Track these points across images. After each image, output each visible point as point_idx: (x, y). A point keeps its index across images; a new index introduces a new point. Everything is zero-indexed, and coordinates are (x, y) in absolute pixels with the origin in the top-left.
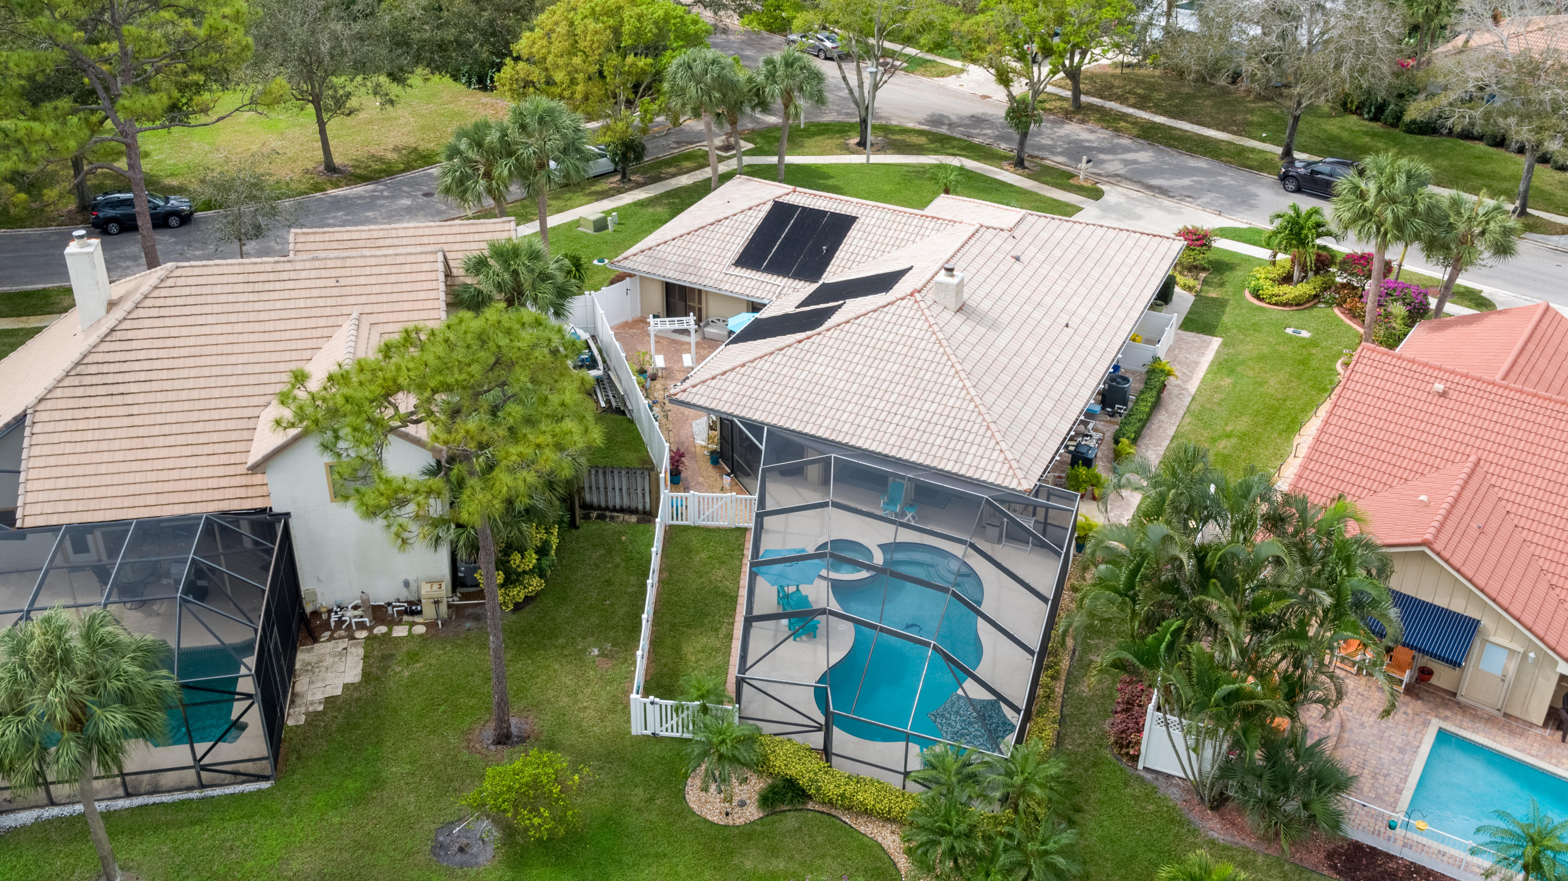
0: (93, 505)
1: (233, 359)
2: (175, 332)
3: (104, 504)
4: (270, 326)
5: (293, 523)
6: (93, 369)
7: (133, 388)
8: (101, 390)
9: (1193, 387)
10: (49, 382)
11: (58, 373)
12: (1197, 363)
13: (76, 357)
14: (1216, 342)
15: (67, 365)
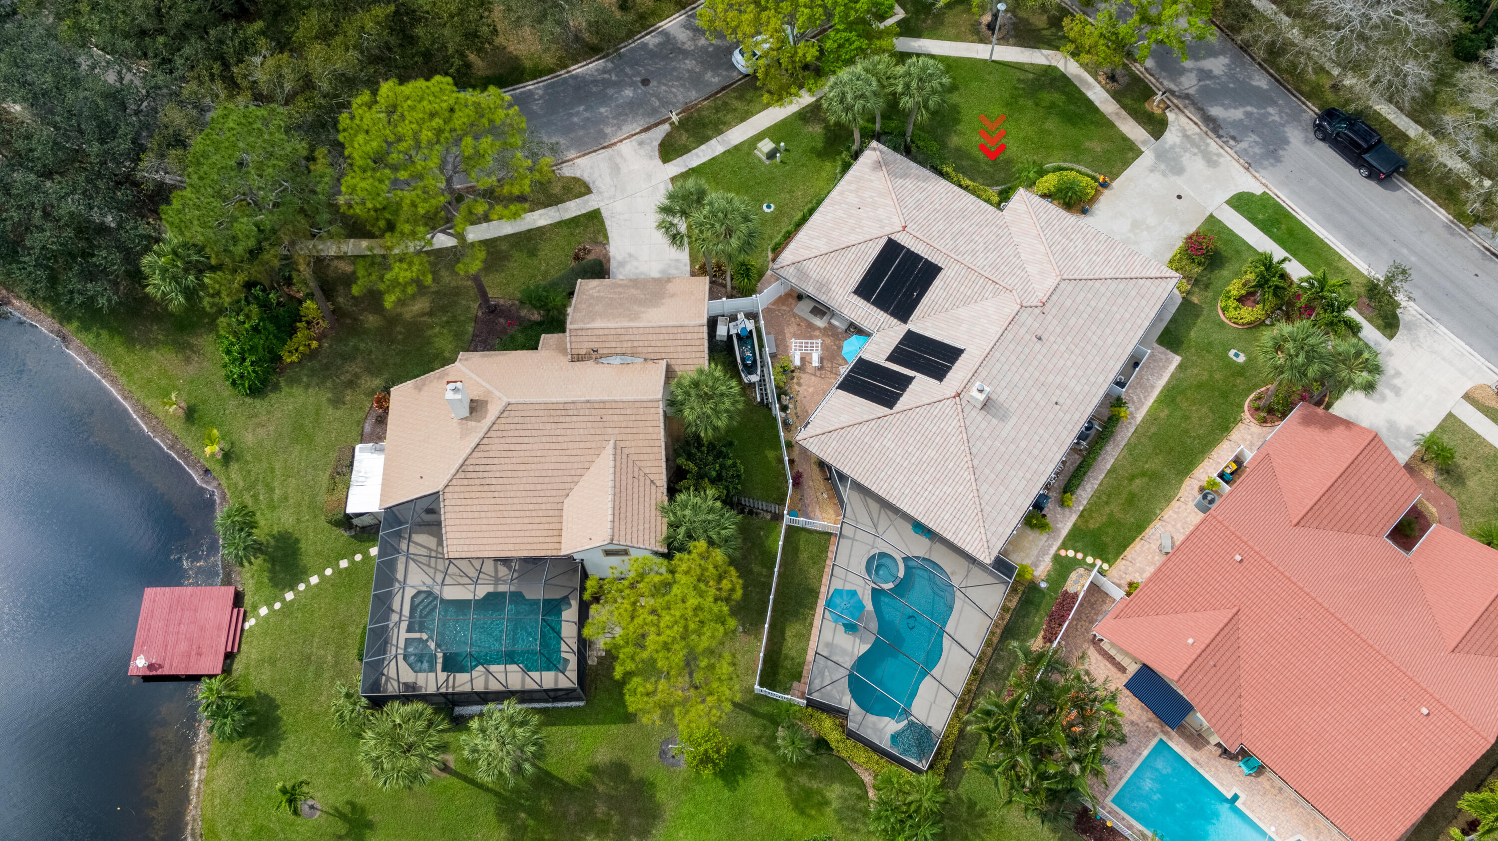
0: (482, 548)
1: (546, 466)
2: (512, 447)
3: (488, 548)
4: (565, 446)
5: (585, 563)
6: (471, 468)
7: (494, 481)
8: (477, 482)
9: (1140, 416)
10: (449, 477)
11: (453, 471)
12: (1153, 387)
13: (461, 461)
14: (1177, 360)
15: (457, 466)
